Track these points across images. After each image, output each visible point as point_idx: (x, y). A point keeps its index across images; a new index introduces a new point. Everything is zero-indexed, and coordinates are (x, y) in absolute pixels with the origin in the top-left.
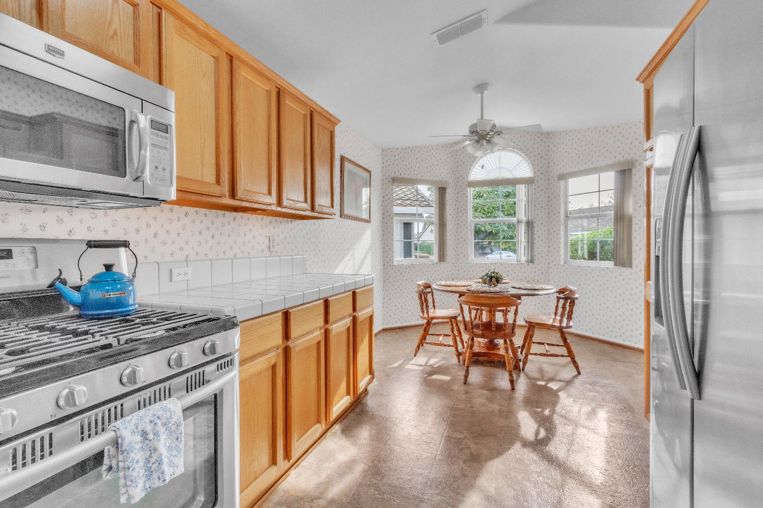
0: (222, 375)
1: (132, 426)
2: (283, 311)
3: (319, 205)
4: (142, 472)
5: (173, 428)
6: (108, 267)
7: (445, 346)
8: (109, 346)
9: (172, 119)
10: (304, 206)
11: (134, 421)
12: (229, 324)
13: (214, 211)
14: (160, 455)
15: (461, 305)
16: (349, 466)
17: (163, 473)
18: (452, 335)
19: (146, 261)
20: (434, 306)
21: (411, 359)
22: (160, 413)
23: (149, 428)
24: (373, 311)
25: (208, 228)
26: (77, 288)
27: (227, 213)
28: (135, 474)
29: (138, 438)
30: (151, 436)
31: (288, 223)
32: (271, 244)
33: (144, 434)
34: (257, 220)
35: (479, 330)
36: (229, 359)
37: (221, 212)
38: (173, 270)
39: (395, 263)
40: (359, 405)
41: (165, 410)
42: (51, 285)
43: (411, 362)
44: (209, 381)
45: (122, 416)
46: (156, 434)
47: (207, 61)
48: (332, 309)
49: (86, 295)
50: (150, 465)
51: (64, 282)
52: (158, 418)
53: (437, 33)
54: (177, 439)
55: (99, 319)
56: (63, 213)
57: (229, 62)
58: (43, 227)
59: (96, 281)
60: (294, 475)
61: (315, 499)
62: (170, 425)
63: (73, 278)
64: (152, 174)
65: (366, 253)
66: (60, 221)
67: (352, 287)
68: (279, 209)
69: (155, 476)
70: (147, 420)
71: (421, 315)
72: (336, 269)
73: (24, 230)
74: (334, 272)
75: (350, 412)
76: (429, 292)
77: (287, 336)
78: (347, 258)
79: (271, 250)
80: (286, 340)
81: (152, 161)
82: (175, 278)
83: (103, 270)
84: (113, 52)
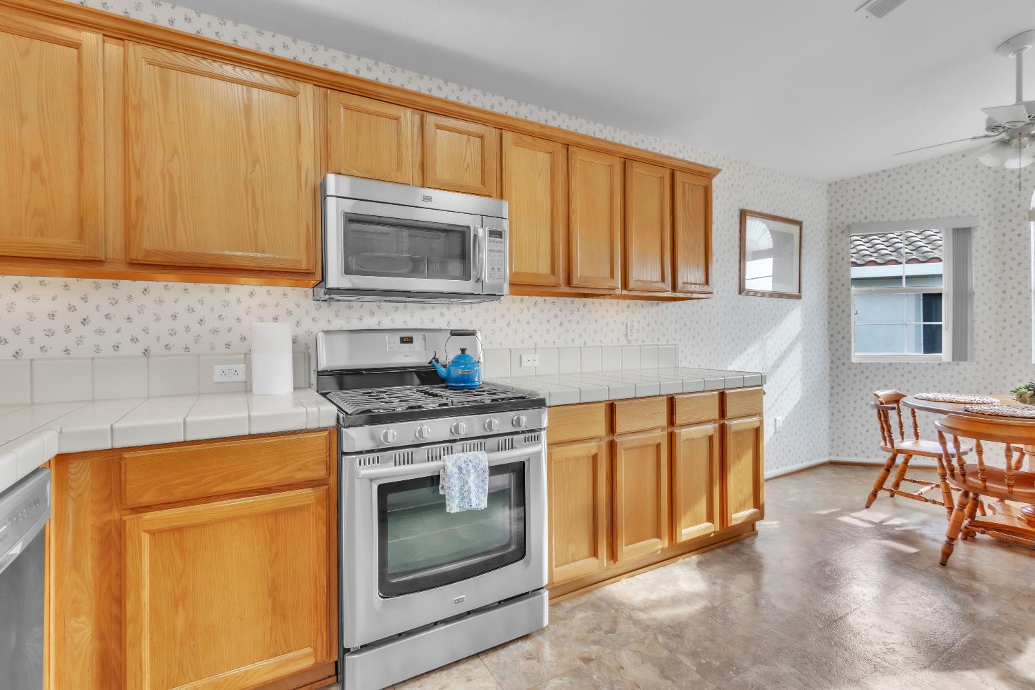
0: (528, 446)
1: (453, 461)
2: (607, 402)
3: (684, 283)
4: (458, 495)
5: (480, 472)
6: (463, 351)
7: (926, 500)
8: (446, 405)
9: (505, 226)
10: (661, 285)
11: (455, 458)
12: (540, 403)
13: (562, 299)
14: (470, 488)
15: (940, 433)
16: (689, 598)
17: (471, 500)
18: (942, 485)
19: (501, 347)
20: (902, 434)
21: (859, 510)
22: (472, 458)
23: (464, 466)
24: (761, 422)
25: (556, 316)
26: (445, 366)
27: (577, 300)
28: (453, 493)
29: (456, 470)
30: (464, 472)
31: (652, 306)
32: (629, 331)
33: (460, 469)
34: (612, 305)
35: (977, 478)
36: (536, 434)
37: (569, 300)
38: (523, 356)
39: (854, 360)
40: (736, 544)
41: (476, 457)
42: (430, 363)
43: (852, 514)
44: (515, 448)
45: (452, 453)
46: (468, 471)
47: (542, 158)
48: (679, 409)
49: (449, 372)
50: (463, 492)
51: (437, 361)
52: (470, 461)
53: (866, 6)
54: (483, 481)
55: (455, 390)
56: (444, 309)
57: (566, 150)
58: (432, 320)
59: (456, 362)
60: (625, 583)
61: (637, 610)
62: (478, 469)
63: (442, 359)
64: (490, 275)
65: (791, 344)
66: (442, 315)
67: (721, 387)
68: (625, 292)
69: (466, 500)
70: (463, 460)
71: (883, 444)
72: (731, 364)
73: (422, 323)
74: (726, 368)
75: (719, 547)
76: (893, 408)
77: (612, 428)
78: (751, 350)
79: (629, 338)
80: (611, 434)
81: (490, 264)
82: (524, 364)
83: (460, 352)
84: (466, 182)
